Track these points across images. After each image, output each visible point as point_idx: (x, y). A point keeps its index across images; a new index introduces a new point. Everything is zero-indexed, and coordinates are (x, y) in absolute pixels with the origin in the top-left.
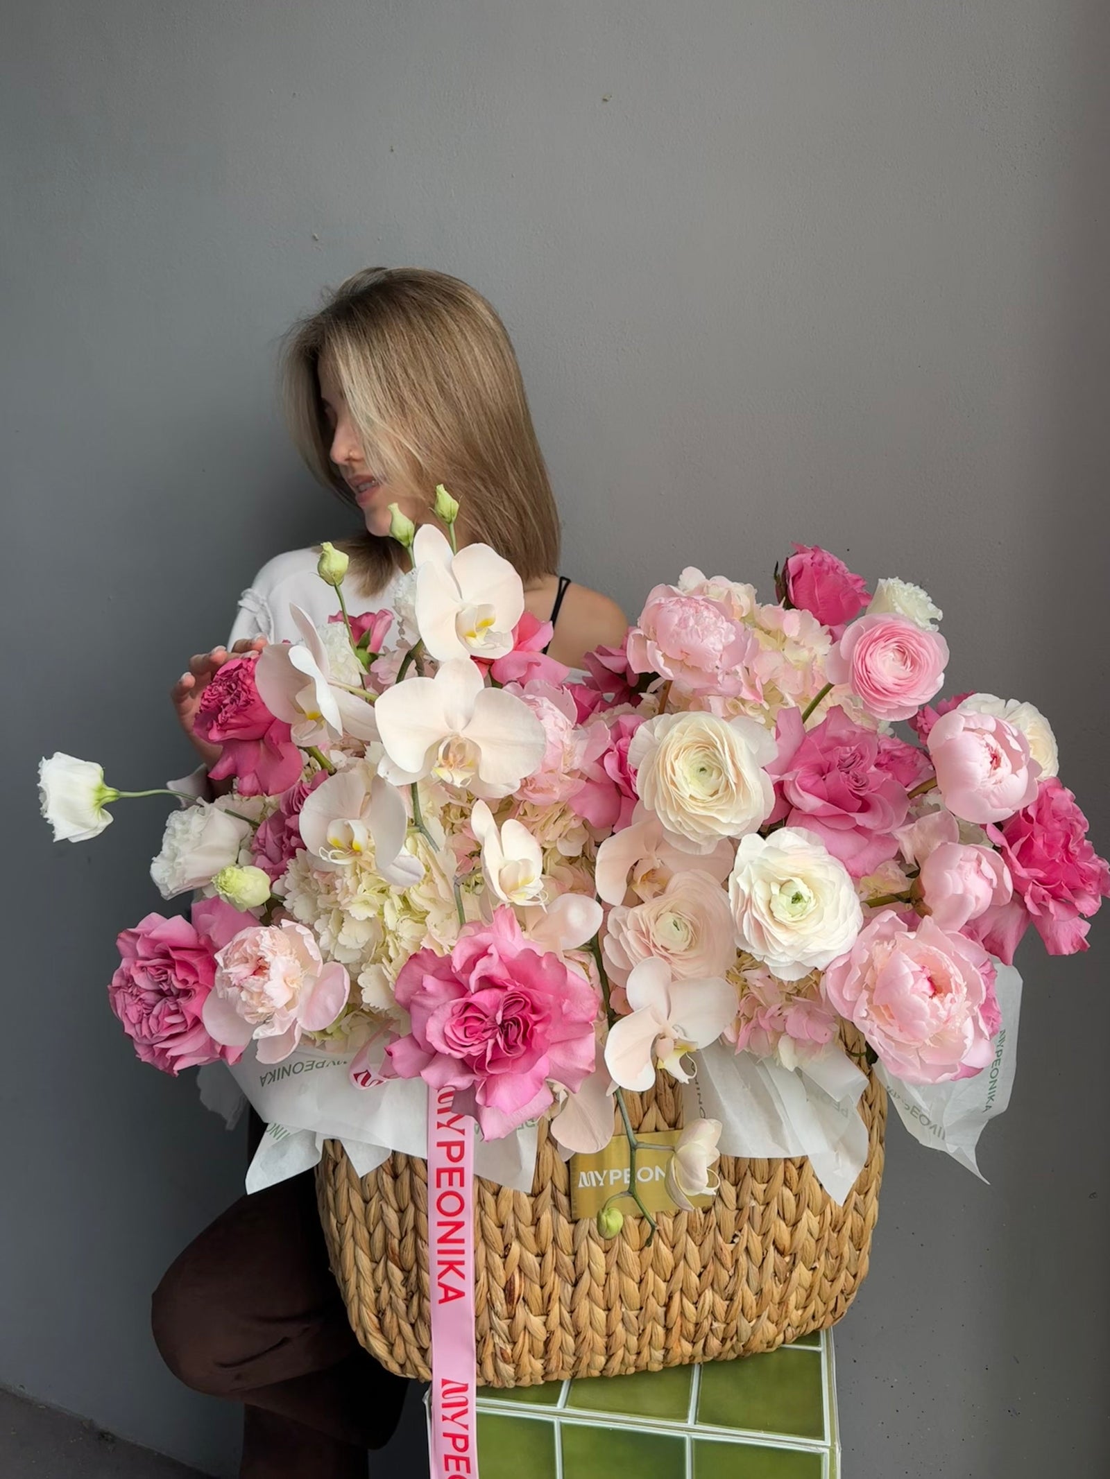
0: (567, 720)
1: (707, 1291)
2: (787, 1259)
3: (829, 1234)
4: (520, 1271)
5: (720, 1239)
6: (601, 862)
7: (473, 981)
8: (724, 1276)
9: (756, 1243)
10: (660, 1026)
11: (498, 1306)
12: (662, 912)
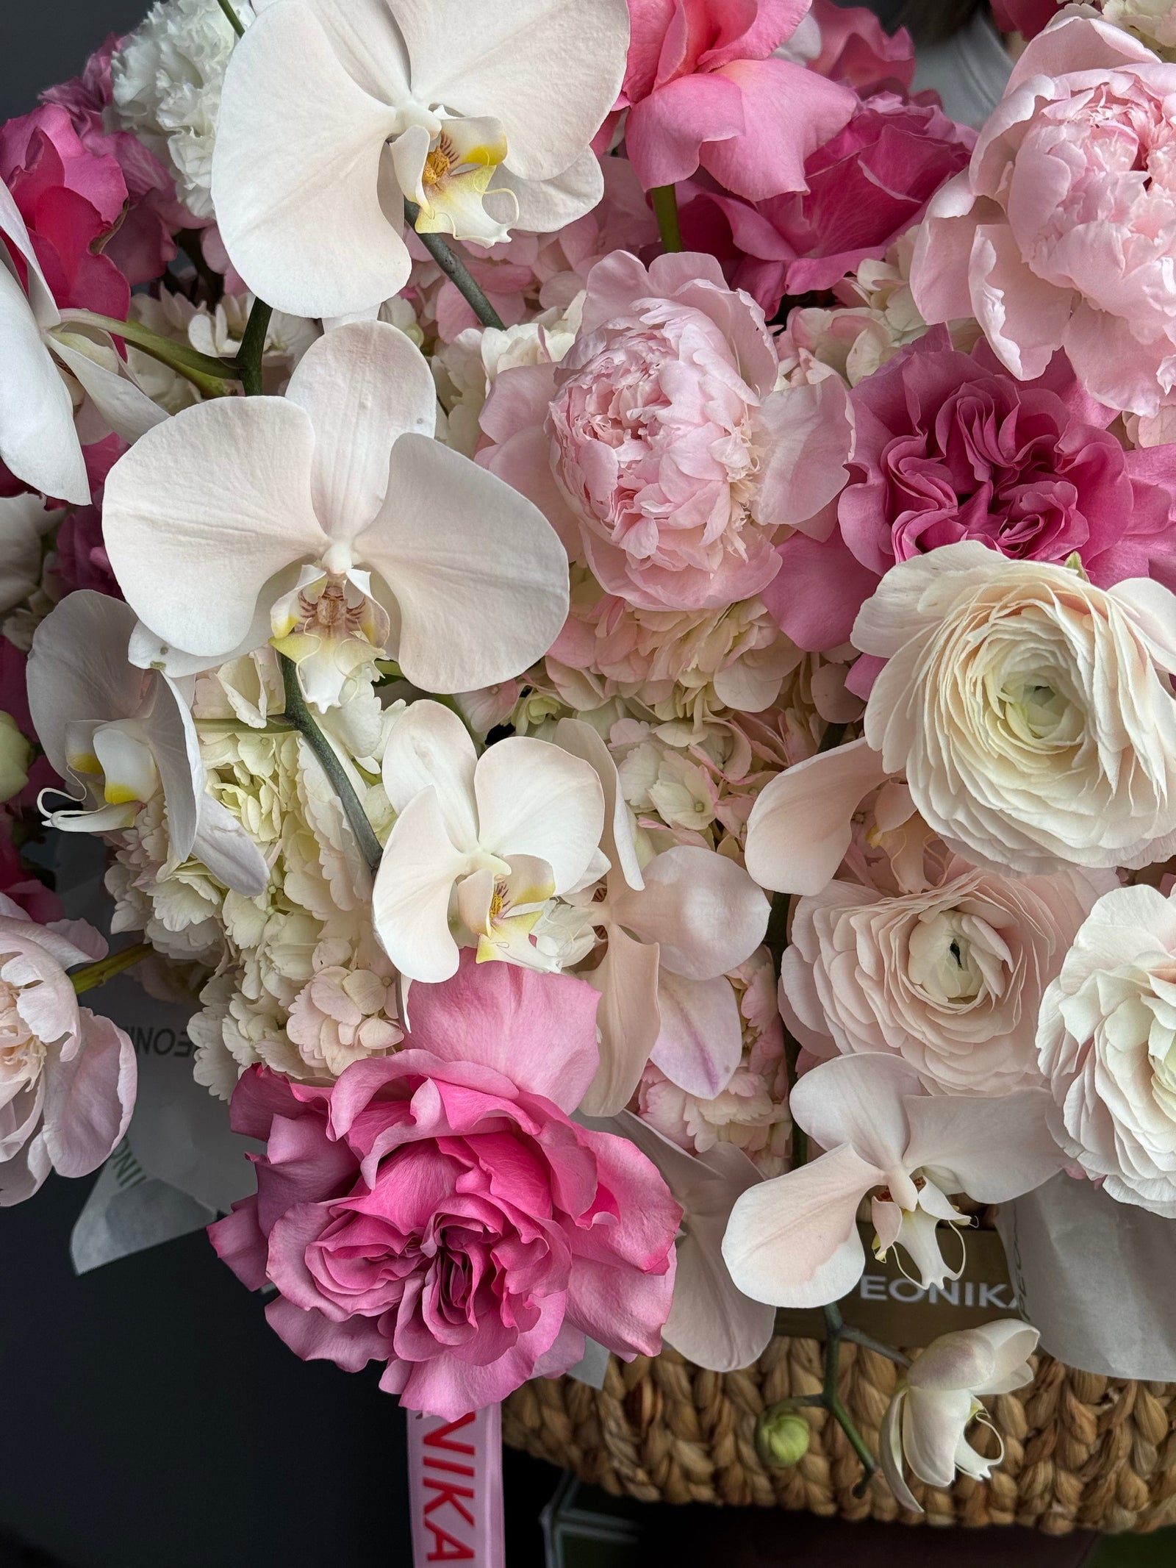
4: (655, 1385)
5: (1073, 1402)
7: (372, 1165)
8: (1081, 1452)
10: (882, 1173)
11: (612, 1425)
12: (925, 918)
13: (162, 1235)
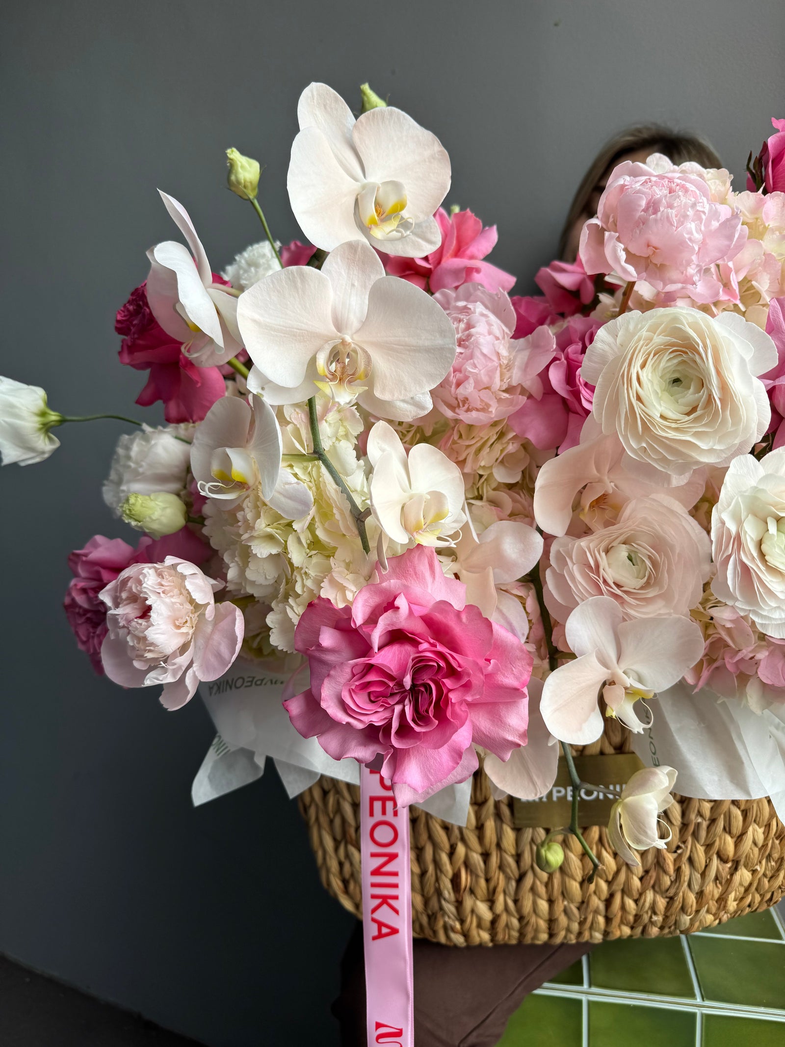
0: (504, 328)
1: (648, 892)
2: (729, 865)
3: (773, 842)
4: (467, 867)
6: (541, 487)
7: (377, 636)
8: (667, 881)
9: (699, 853)
10: (610, 671)
11: (446, 894)
12: (614, 544)
13: (235, 785)
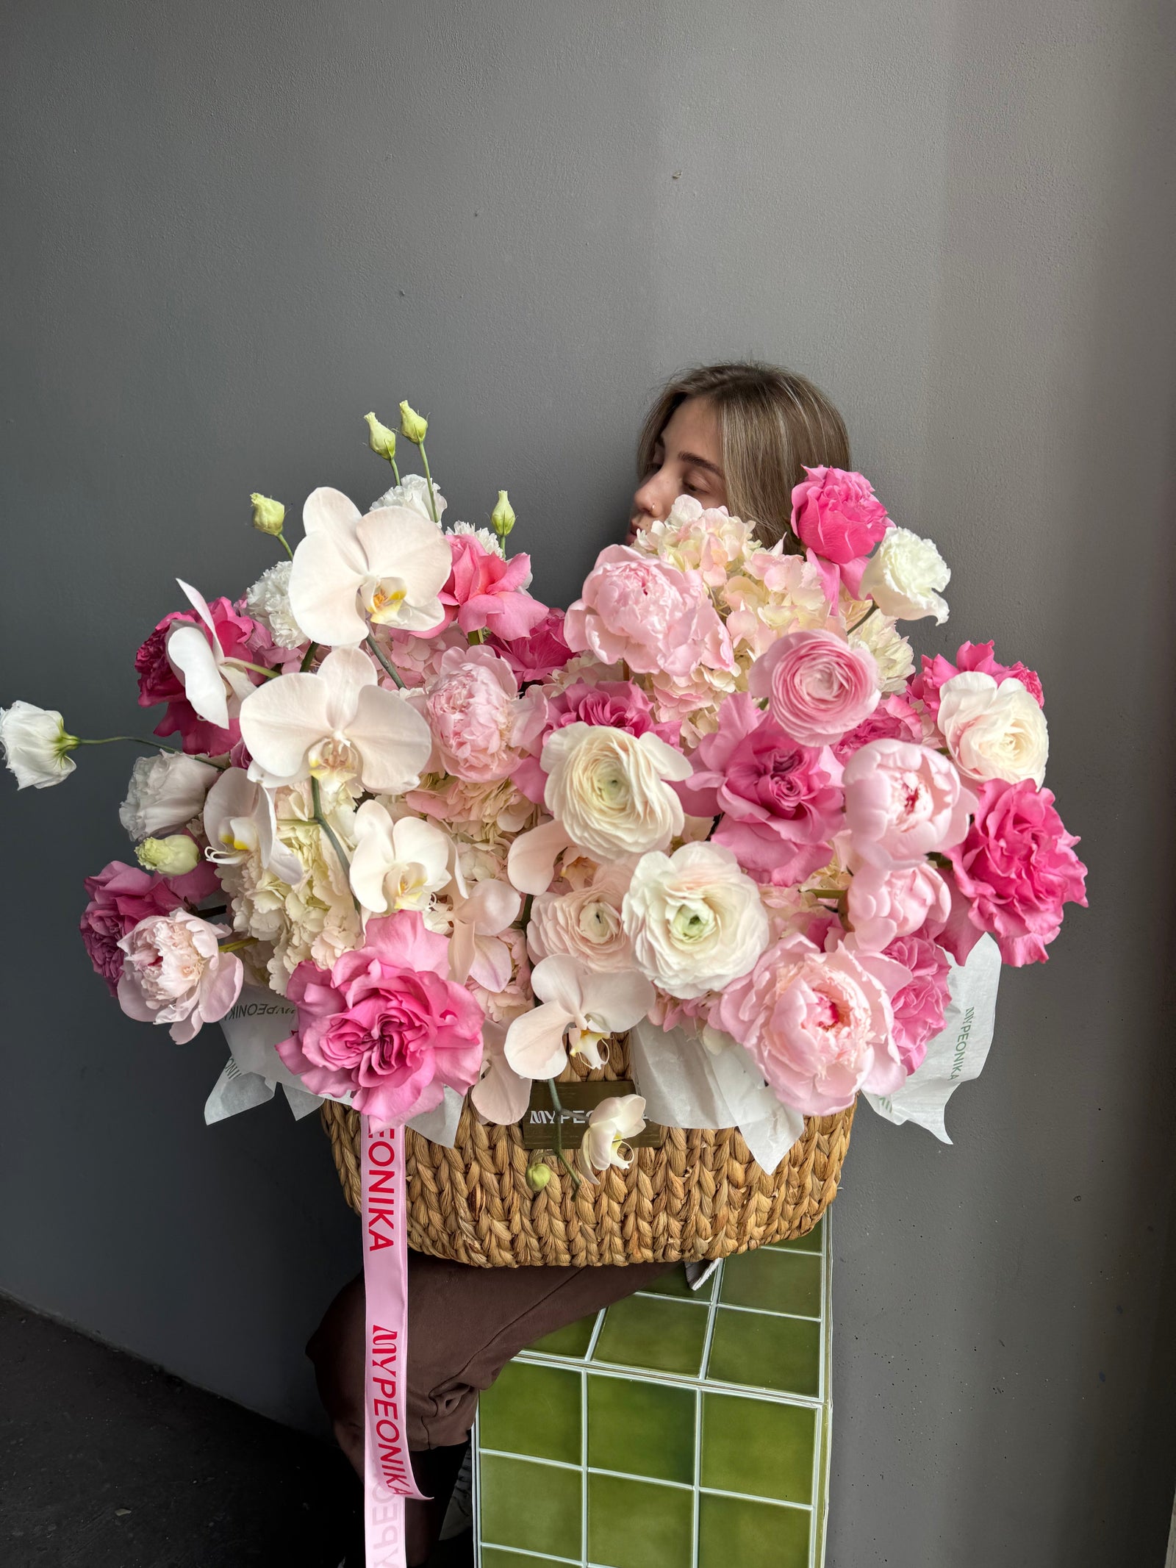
0: (504, 695)
1: (661, 1214)
2: (743, 1190)
3: (789, 1169)
4: (482, 1186)
5: (671, 1174)
7: (352, 995)
8: (678, 1204)
9: (709, 1176)
10: (572, 1016)
11: (462, 1213)
12: (585, 903)
13: (248, 1106)
